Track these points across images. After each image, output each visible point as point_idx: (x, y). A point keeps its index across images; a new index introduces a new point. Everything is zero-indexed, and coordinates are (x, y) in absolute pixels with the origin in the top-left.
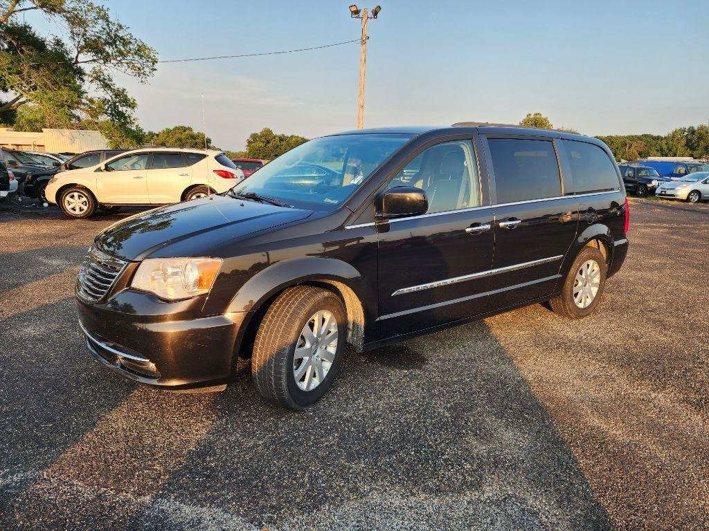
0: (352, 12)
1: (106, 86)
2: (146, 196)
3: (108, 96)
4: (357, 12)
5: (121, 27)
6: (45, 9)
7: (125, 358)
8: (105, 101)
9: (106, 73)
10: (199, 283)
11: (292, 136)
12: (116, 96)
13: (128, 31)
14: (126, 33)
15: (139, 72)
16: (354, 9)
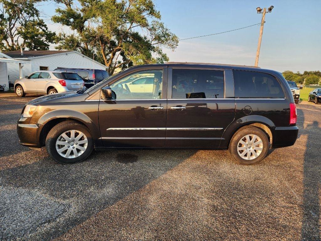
0: (258, 11)
1: (160, 53)
3: (160, 57)
4: (260, 10)
5: (167, 29)
6: (141, 26)
8: (159, 59)
9: (160, 48)
10: (30, 113)
12: (163, 56)
13: (170, 31)
14: (169, 32)
15: (172, 46)
16: (259, 9)
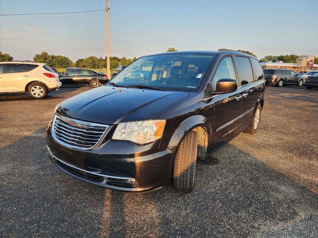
2: (5, 88)
7: (109, 178)
10: (156, 134)
11: (59, 56)
